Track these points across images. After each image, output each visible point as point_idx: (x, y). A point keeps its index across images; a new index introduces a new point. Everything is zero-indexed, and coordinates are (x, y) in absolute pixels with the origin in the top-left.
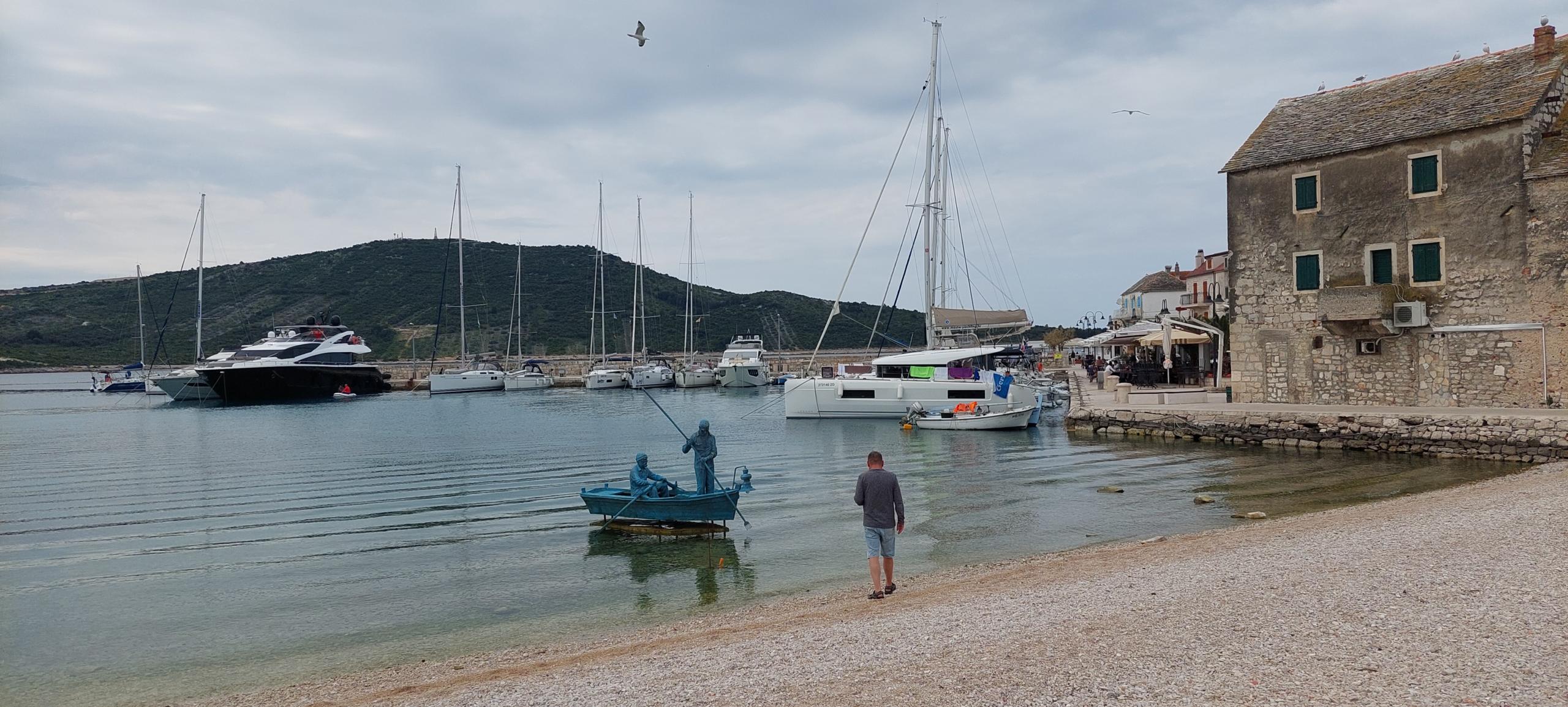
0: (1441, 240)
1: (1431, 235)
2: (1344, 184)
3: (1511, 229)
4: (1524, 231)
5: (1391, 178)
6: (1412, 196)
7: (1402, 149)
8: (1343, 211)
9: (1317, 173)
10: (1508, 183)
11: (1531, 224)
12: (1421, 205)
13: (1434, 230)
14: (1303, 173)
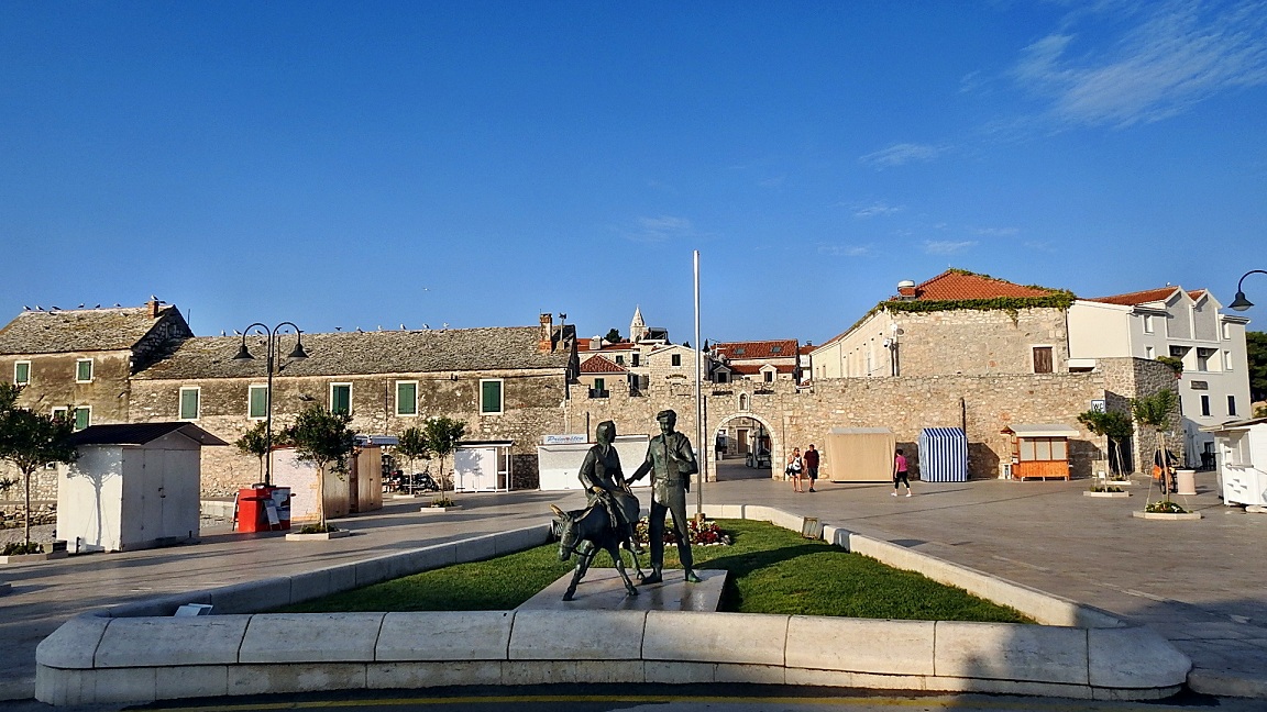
0: (90, 407)
1: (84, 404)
2: (43, 370)
3: (123, 404)
4: (128, 405)
5: (68, 371)
6: (78, 382)
7: (75, 354)
8: (43, 386)
9: (30, 362)
10: (123, 380)
11: (131, 403)
12: (82, 387)
13: (87, 401)
14: (22, 360)
